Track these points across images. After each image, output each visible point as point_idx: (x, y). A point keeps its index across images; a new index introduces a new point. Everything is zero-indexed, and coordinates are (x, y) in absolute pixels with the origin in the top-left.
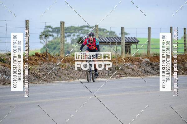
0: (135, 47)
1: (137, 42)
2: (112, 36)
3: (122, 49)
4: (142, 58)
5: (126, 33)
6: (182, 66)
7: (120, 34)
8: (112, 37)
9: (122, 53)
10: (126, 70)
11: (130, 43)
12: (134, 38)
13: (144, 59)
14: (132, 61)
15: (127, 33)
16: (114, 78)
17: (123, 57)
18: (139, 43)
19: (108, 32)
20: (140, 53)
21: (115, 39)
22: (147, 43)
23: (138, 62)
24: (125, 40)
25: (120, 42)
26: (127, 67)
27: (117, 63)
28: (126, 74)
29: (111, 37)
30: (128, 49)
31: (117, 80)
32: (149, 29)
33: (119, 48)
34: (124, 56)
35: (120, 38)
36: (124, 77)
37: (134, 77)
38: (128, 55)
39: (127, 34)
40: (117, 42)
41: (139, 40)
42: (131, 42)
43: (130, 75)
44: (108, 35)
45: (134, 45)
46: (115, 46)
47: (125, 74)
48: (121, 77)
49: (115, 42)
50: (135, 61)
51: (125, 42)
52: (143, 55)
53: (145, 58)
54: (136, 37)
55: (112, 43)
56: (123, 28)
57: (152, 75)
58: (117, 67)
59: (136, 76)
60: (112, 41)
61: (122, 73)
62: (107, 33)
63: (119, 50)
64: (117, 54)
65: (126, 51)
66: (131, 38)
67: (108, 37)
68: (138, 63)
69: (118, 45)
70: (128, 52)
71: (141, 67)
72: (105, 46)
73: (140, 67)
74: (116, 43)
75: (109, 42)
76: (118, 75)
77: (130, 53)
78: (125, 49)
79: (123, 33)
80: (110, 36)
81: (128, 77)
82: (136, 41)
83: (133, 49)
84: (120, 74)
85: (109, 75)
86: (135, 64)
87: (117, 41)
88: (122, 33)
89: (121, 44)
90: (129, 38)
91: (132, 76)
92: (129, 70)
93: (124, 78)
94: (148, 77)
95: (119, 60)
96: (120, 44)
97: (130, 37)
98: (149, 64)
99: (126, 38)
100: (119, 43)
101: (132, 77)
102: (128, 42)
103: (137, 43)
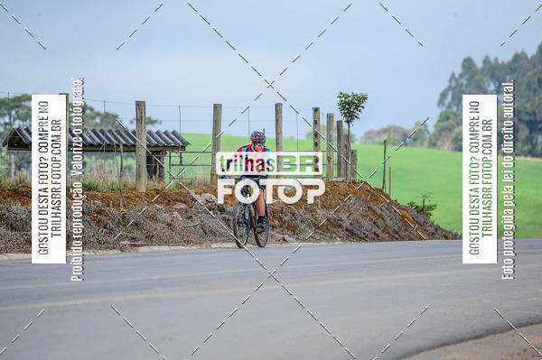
0: (176, 160)
1: (181, 146)
2: (110, 127)
3: (139, 166)
4: (196, 193)
5: (149, 118)
6: (308, 216)
7: (131, 122)
8: (110, 131)
9: (139, 176)
10: (150, 225)
11: (161, 149)
12: (174, 133)
13: (200, 194)
14: (168, 199)
15: (154, 118)
16: (115, 251)
17: (143, 189)
18: (188, 148)
19: (98, 114)
20: (190, 177)
21: (118, 136)
22: (210, 149)
23: (185, 202)
24: (148, 139)
25: (134, 146)
26: (153, 218)
27: (124, 205)
28: (150, 239)
29: (106, 129)
30: (156, 167)
31: (124, 255)
32: (217, 108)
33: (131, 162)
34: (145, 184)
35: (134, 132)
36: (142, 245)
37: (172, 248)
38: (155, 184)
39: (152, 122)
40: (124, 145)
41: (186, 139)
42: (164, 146)
43: (162, 242)
44: (97, 124)
45: (173, 154)
46: (119, 158)
47: (147, 237)
48: (135, 245)
49: (118, 145)
50: (177, 200)
51: (148, 146)
52: (199, 184)
53: (205, 192)
54: (178, 131)
55: (110, 149)
56: (140, 106)
57: (223, 241)
58: (123, 217)
59: (177, 244)
60: (108, 142)
61: (137, 234)
62: (94, 118)
63: (129, 168)
64: (123, 181)
65: (149, 171)
66: (166, 133)
67: (98, 129)
68: (183, 206)
69: (126, 153)
70: (155, 173)
71: (194, 217)
72: (90, 157)
73: (191, 217)
74: (122, 147)
75: (100, 145)
76: (126, 242)
77: (161, 176)
78: (147, 167)
79: (141, 119)
80: (103, 128)
81: (156, 248)
82: (179, 141)
83: (171, 165)
84: (133, 239)
85: (99, 242)
86: (176, 209)
87: (124, 142)
88: (137, 120)
89: (135, 151)
90: (157, 133)
91: (166, 243)
92: (159, 226)
93: (145, 249)
94: (213, 246)
95: (128, 198)
96: (132, 151)
97: (162, 131)
98: (216, 208)
99: (150, 133)
100: (131, 149)
101: (166, 248)
102: (157, 146)
103: (183, 147)
